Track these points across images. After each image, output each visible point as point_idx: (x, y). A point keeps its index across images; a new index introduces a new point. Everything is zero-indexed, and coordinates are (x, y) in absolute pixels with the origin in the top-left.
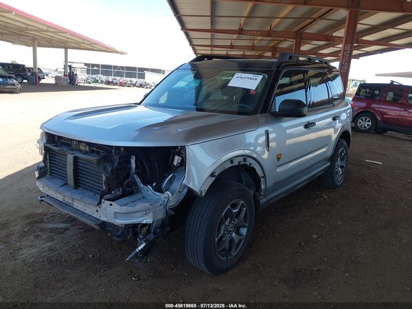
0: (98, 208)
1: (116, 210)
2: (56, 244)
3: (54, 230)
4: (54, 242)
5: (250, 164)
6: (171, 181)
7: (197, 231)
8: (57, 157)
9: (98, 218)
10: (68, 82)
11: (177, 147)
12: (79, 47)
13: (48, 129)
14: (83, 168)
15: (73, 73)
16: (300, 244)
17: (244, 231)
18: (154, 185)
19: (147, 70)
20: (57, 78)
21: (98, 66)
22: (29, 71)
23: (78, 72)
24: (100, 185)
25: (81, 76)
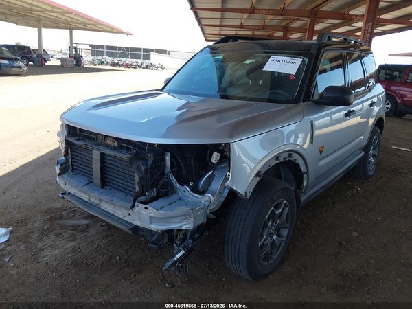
0: (131, 212)
1: (152, 215)
2: (80, 244)
3: (75, 228)
4: (78, 242)
5: (295, 160)
6: (209, 181)
7: (239, 235)
8: (79, 152)
9: (131, 222)
10: (74, 64)
11: (220, 144)
12: (84, 28)
13: (69, 121)
14: (110, 166)
15: (78, 54)
16: (340, 243)
17: (285, 232)
18: (191, 185)
19: (153, 50)
20: (62, 60)
21: (102, 47)
22: (35, 53)
23: (83, 54)
24: (132, 185)
25: (87, 58)
